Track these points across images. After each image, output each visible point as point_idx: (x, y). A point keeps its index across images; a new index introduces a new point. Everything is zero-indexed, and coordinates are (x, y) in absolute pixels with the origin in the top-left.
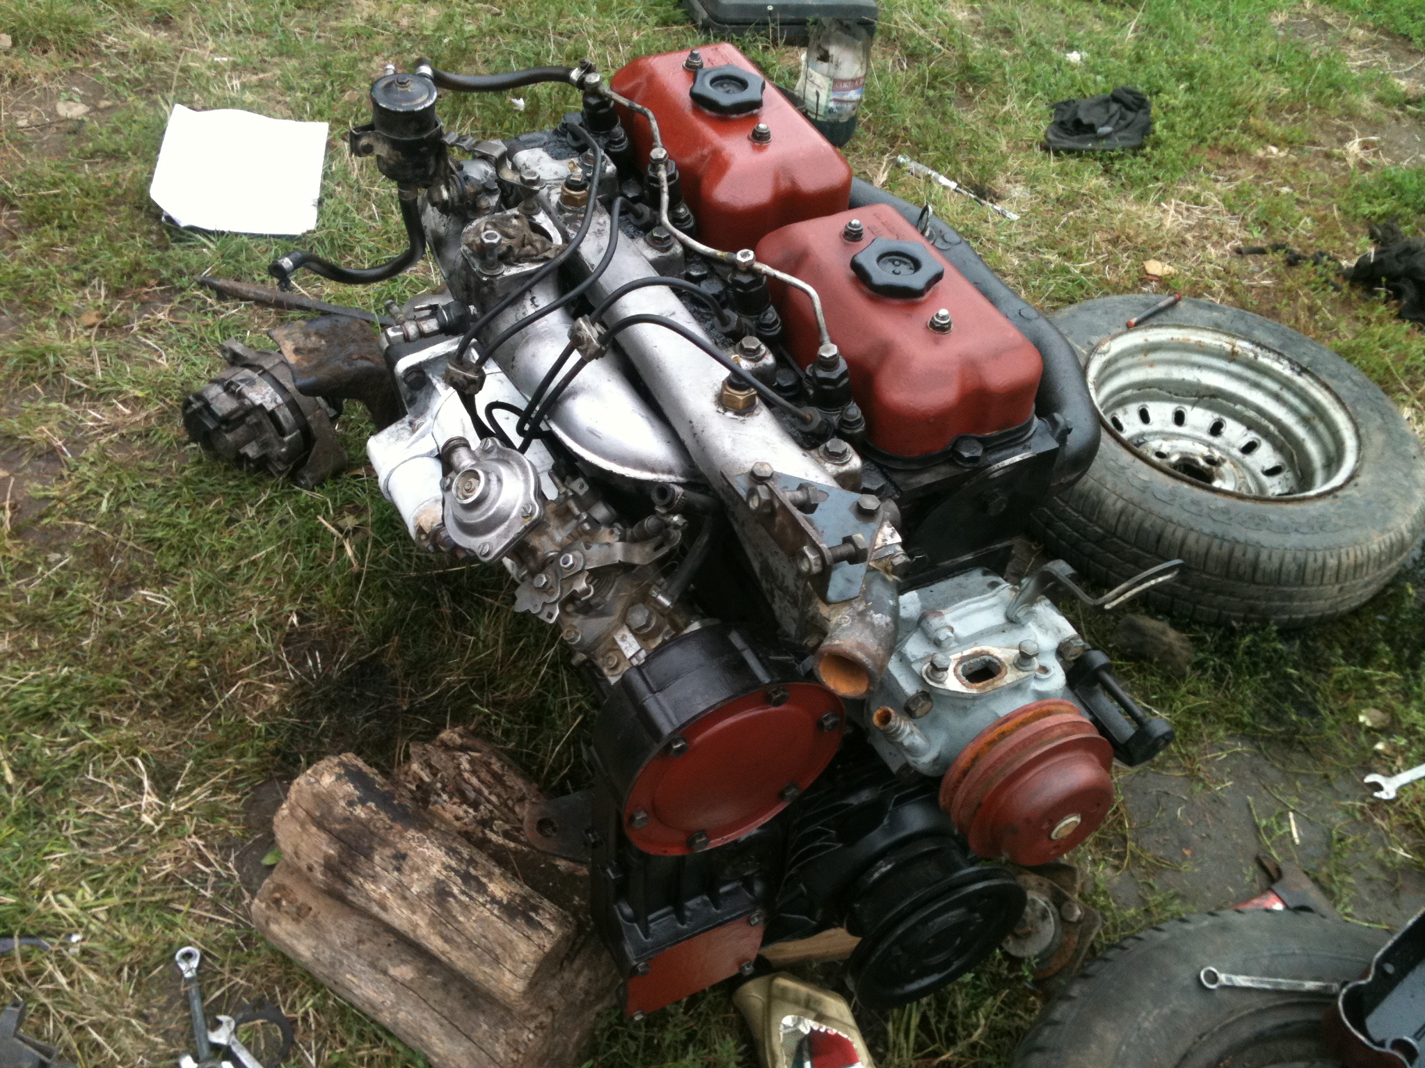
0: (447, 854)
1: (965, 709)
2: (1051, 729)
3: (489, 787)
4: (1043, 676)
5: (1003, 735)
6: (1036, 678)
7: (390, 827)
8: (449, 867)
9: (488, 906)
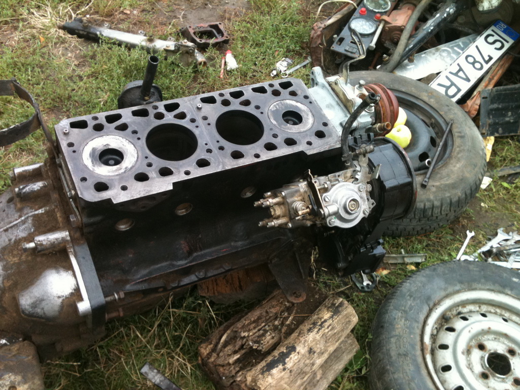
0: (312, 332)
3: (258, 326)
7: (298, 353)
8: (317, 332)
9: (334, 319)
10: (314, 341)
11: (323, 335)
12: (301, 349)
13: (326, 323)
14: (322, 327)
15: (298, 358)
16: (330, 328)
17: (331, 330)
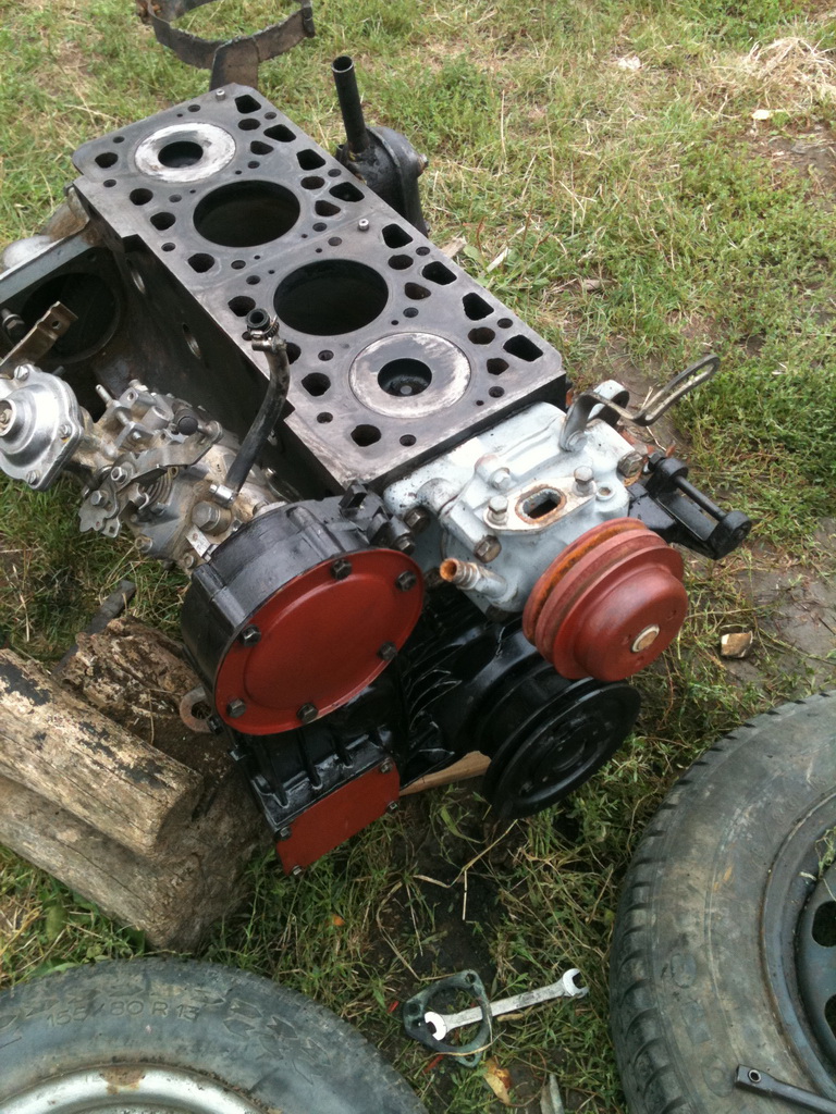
0: (81, 729)
1: (533, 544)
2: (618, 547)
3: (136, 666)
4: (606, 497)
5: (574, 561)
6: (598, 499)
7: (32, 711)
8: (82, 740)
9: (117, 772)
10: (60, 737)
11: (77, 755)
12: (41, 716)
13: (104, 756)
14: (94, 749)
15: (22, 714)
16: (95, 767)
17: (92, 771)
